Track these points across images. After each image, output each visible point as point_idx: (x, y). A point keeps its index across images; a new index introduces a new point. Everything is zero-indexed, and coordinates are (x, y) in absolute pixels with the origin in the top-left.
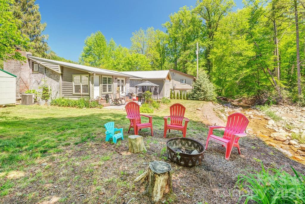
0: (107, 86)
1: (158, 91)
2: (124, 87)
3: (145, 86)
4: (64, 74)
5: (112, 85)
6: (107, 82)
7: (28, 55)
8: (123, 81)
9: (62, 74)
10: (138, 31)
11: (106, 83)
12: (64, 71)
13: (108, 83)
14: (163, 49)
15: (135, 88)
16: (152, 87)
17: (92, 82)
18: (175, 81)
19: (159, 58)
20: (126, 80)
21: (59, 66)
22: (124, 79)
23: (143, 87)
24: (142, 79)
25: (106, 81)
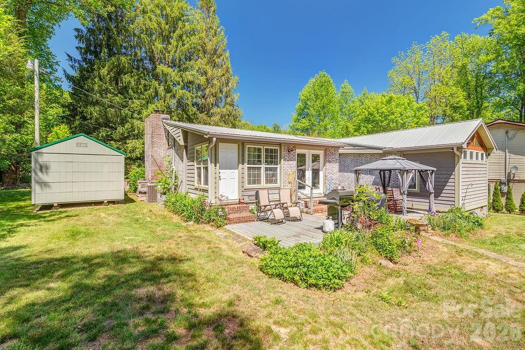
0: (263, 170)
1: (431, 186)
2: (321, 174)
3: (390, 171)
4: (189, 144)
5: (278, 166)
6: (263, 159)
7: (163, 119)
8: (316, 158)
9: (186, 147)
10: (406, 52)
11: (260, 161)
12: (189, 141)
13: (266, 162)
14: (477, 77)
15: (353, 175)
16: (404, 171)
17: (213, 160)
18: (513, 156)
19: (464, 103)
20: (325, 155)
21: (180, 130)
22: (321, 153)
23: (382, 171)
24: (381, 152)
25: (259, 156)
